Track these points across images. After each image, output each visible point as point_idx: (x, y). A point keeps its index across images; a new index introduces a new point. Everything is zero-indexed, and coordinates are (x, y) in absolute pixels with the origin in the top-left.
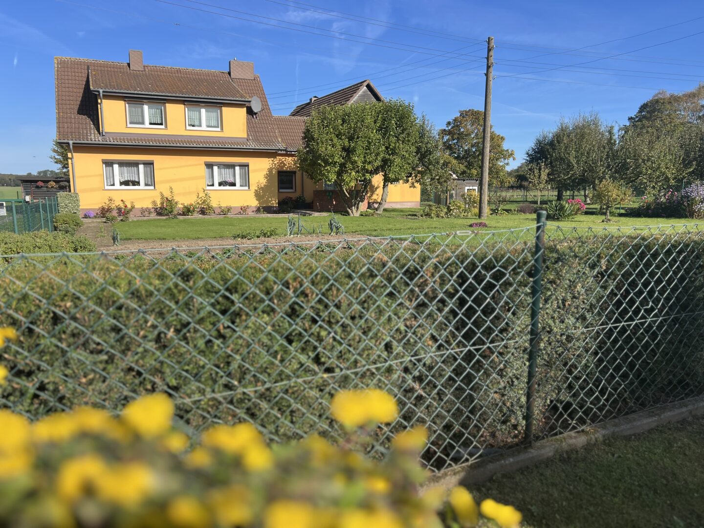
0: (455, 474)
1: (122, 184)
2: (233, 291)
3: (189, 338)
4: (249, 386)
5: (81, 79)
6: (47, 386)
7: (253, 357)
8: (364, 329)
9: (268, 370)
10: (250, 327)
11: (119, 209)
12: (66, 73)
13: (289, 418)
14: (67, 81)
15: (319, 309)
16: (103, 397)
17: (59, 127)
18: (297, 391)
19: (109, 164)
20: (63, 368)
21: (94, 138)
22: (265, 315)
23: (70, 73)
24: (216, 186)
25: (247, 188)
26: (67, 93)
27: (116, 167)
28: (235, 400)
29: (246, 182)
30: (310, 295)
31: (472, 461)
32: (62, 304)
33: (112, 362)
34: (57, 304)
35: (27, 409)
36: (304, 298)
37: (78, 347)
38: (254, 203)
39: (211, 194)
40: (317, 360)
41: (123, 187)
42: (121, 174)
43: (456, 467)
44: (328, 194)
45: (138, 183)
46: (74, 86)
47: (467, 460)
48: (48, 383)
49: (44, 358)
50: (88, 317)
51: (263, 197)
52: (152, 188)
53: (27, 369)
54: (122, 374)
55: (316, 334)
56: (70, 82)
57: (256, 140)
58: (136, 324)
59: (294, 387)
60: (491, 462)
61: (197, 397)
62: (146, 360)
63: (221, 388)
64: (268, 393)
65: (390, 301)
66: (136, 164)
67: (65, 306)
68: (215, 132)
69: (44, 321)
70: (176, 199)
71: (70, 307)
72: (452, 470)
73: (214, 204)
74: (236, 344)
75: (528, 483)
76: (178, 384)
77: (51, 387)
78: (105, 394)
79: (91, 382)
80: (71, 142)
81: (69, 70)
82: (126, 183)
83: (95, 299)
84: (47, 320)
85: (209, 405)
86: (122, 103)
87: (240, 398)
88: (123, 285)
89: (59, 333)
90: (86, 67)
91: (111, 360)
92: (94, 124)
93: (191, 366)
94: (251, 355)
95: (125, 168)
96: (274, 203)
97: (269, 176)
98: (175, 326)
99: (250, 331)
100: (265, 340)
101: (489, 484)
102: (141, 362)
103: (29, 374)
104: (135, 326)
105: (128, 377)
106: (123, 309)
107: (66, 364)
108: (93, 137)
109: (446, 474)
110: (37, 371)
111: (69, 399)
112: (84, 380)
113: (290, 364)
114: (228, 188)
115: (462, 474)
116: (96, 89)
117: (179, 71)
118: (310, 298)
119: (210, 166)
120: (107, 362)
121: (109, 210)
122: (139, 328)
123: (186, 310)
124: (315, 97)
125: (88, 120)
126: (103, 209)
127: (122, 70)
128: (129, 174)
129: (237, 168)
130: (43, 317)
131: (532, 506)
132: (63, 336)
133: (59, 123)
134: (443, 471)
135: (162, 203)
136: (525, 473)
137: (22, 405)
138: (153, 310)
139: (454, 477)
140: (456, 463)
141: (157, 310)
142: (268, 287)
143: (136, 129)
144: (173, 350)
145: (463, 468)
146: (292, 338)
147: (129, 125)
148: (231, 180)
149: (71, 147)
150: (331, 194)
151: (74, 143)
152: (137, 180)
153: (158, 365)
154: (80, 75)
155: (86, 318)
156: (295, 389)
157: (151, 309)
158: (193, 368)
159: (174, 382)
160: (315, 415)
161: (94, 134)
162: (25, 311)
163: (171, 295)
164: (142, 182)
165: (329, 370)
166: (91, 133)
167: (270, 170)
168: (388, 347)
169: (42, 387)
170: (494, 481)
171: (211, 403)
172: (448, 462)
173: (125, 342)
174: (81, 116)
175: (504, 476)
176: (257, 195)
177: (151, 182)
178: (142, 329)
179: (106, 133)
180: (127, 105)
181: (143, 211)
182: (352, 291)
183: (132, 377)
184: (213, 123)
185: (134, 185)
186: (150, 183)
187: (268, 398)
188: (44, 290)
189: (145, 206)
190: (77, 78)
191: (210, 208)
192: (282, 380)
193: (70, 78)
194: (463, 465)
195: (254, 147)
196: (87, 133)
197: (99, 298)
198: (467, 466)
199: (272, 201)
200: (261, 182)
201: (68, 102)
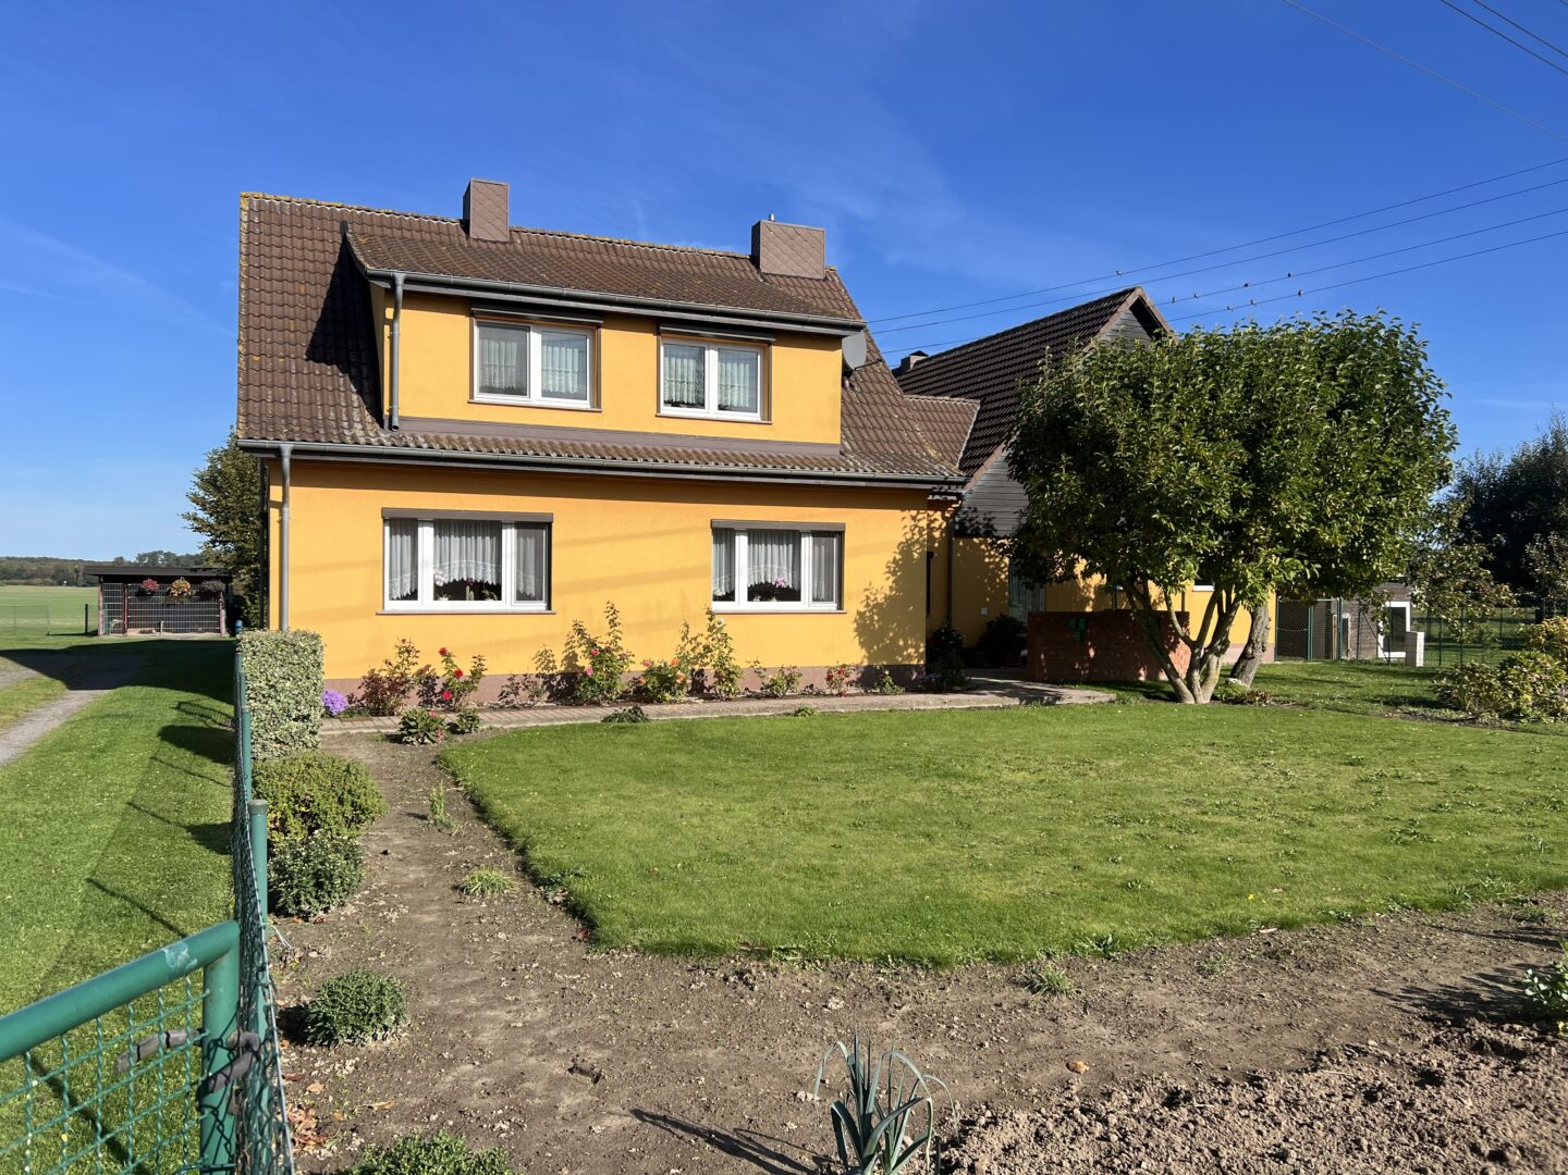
1: (439, 592)
5: (320, 256)
11: (427, 681)
12: (276, 240)
14: (276, 262)
17: (245, 400)
19: (404, 524)
21: (363, 434)
23: (287, 241)
24: (741, 602)
25: (832, 606)
26: (277, 298)
27: (426, 534)
29: (833, 587)
38: (854, 655)
39: (731, 627)
41: (445, 604)
42: (441, 559)
44: (1072, 623)
45: (495, 591)
46: (299, 276)
51: (883, 632)
52: (541, 606)
56: (289, 264)
57: (865, 453)
66: (491, 527)
68: (744, 427)
80: (287, 448)
81: (286, 231)
82: (453, 590)
86: (462, 321)
90: (337, 226)
92: (360, 392)
95: (455, 540)
96: (914, 653)
97: (902, 567)
108: (360, 433)
114: (774, 605)
116: (384, 271)
117: (610, 247)
119: (724, 534)
121: (398, 686)
124: (919, 353)
125: (343, 380)
126: (373, 681)
127: (445, 238)
128: (466, 557)
129: (807, 543)
133: (245, 385)
135: (571, 658)
143: (500, 411)
147: (479, 397)
148: (784, 579)
149: (286, 462)
150: (1082, 625)
151: (295, 451)
152: (490, 579)
154: (319, 245)
161: (362, 421)
164: (509, 588)
166: (350, 421)
167: (906, 548)
174: (317, 367)
176: (865, 630)
177: (540, 587)
179: (402, 419)
180: (476, 330)
181: (511, 695)
184: (738, 396)
185: (480, 597)
186: (531, 590)
189: (519, 670)
190: (310, 255)
191: (726, 675)
193: (287, 252)
195: (870, 475)
196: (338, 420)
199: (906, 647)
200: (876, 586)
201: (278, 323)
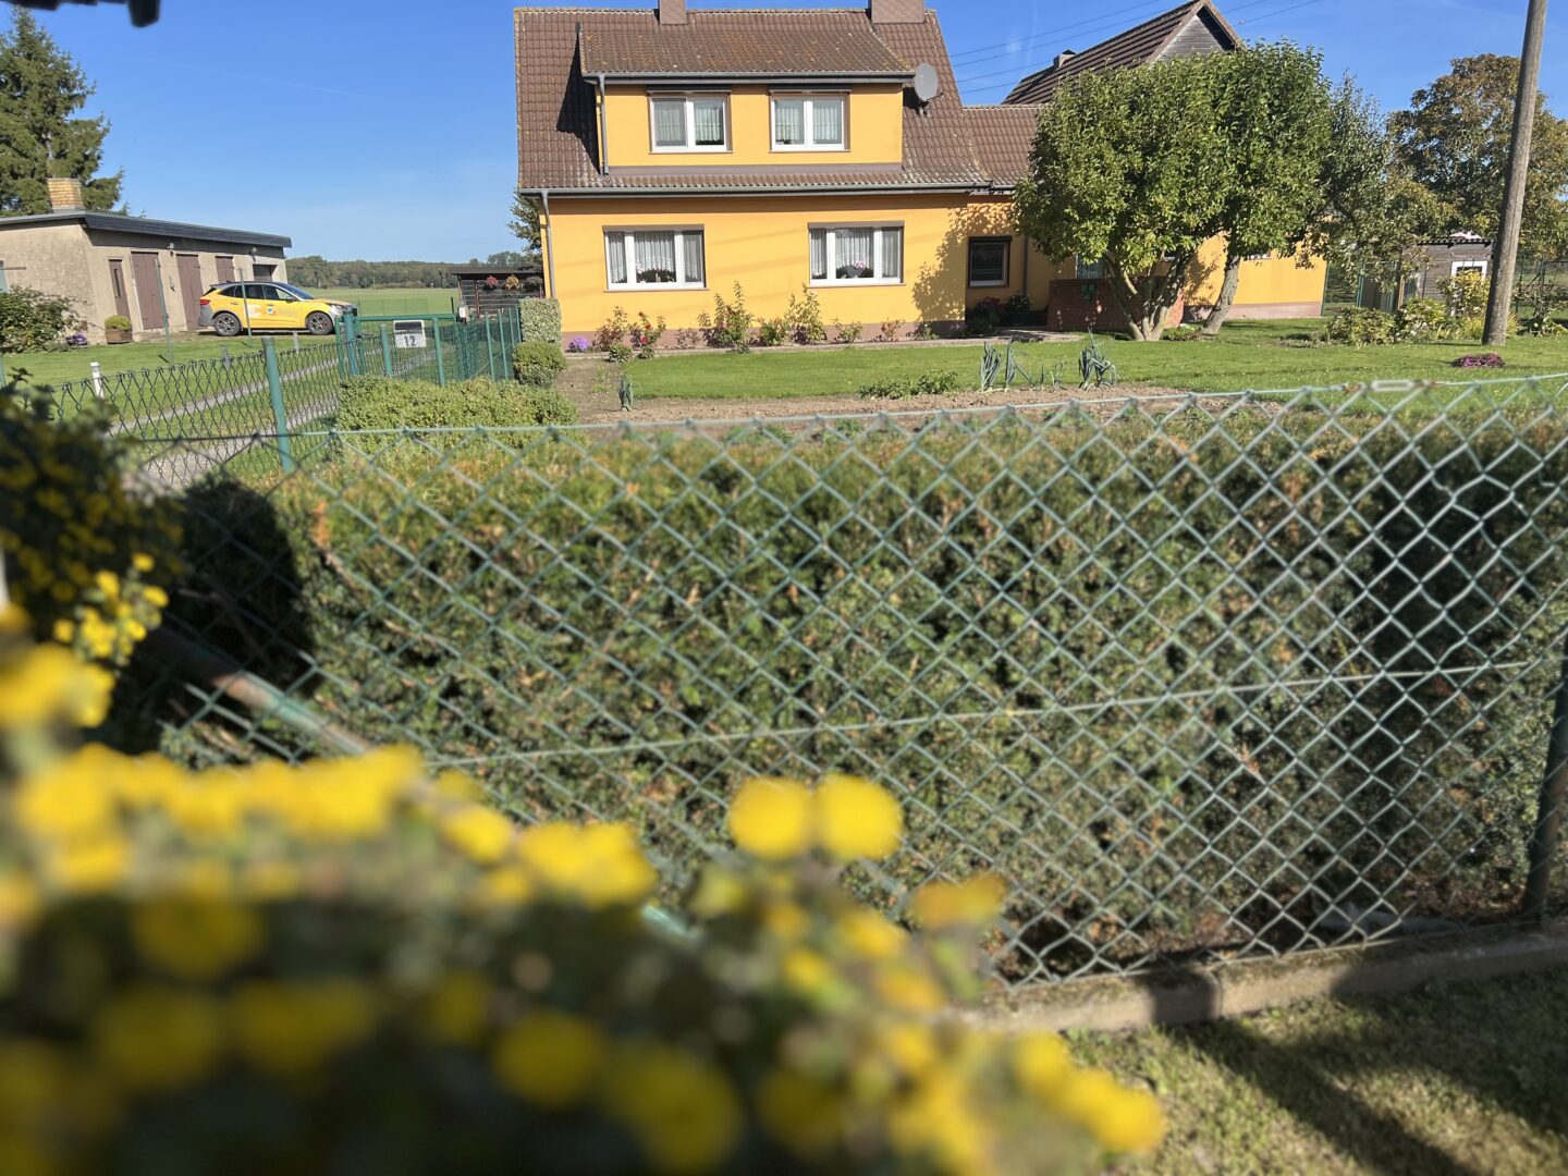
0: (1322, 965)
1: (640, 277)
2: (820, 515)
3: (728, 611)
4: (850, 719)
5: (563, 52)
6: (463, 687)
7: (859, 659)
8: (1116, 614)
9: (890, 690)
10: (854, 596)
11: (636, 333)
12: (536, 44)
13: (933, 796)
14: (537, 61)
15: (1010, 564)
16: (563, 717)
17: (522, 162)
18: (952, 740)
19: (615, 235)
20: (489, 655)
21: (590, 182)
22: (887, 572)
23: (543, 44)
24: (832, 279)
25: (896, 280)
26: (538, 88)
27: (629, 240)
28: (819, 746)
29: (896, 268)
30: (988, 530)
31: (1370, 941)
32: (486, 529)
33: (580, 650)
34: (477, 528)
35: (429, 726)
36: (976, 536)
37: (518, 616)
38: (912, 315)
39: (820, 297)
40: (1001, 675)
41: (644, 285)
42: (640, 256)
43: (1329, 951)
44: (1084, 288)
45: (672, 276)
46: (551, 69)
47: (1358, 938)
48: (464, 682)
49: (455, 634)
50: (535, 557)
51: (934, 297)
52: (700, 285)
53: (426, 653)
54: (598, 675)
55: (999, 618)
56: (544, 61)
57: (923, 166)
58: (624, 575)
59: (945, 730)
60: (1423, 950)
61: (741, 732)
62: (643, 650)
63: (791, 719)
64: (888, 738)
65: (1188, 551)
66: (667, 234)
67: (492, 533)
68: (833, 155)
69: (455, 560)
70: (748, 309)
71: (501, 535)
72: (1316, 957)
73: (825, 319)
74: (824, 630)
75: (1518, 1013)
76: (704, 701)
77: (469, 689)
78: (567, 711)
79: (540, 686)
80: (545, 192)
81: (542, 35)
82: (648, 276)
83: (546, 521)
84: (460, 559)
85: (765, 751)
86: (641, 100)
87: (830, 743)
88: (599, 496)
89: (482, 585)
90: (574, 26)
91: (576, 647)
92: (588, 150)
93: (732, 668)
94: (854, 655)
95: (648, 244)
96: (957, 313)
97: (948, 251)
98: (701, 583)
99: (852, 603)
100: (885, 624)
101: (1410, 1001)
102: (633, 653)
103: (431, 661)
104: (623, 581)
105: (609, 682)
106: (600, 545)
107: (496, 648)
109: (1299, 964)
110: (444, 658)
111: (501, 715)
112: (527, 681)
113: (939, 681)
114: (856, 281)
115: (1342, 969)
116: (592, 74)
118: (988, 536)
119: (818, 232)
120: (570, 649)
121: (617, 335)
122: (629, 584)
123: (726, 552)
124: (1068, 52)
125: (578, 143)
126: (605, 332)
127: (643, 26)
128: (654, 255)
129: (878, 236)
130: (453, 554)
131: (1518, 1066)
132: (489, 593)
133: (522, 151)
134: (1290, 955)
135: (720, 320)
136: (1515, 988)
137: (422, 719)
138: (658, 549)
139: (1319, 972)
140: (1328, 942)
141: (665, 549)
142: (895, 509)
143: (669, 157)
144: (696, 632)
145: (1346, 957)
146: (946, 623)
147: (656, 149)
148: (864, 263)
149: (546, 201)
150: (1092, 288)
151: (550, 194)
152: (670, 269)
153: (666, 662)
154: (562, 44)
155: (530, 559)
156: (949, 734)
157: (653, 546)
158: (736, 674)
159: (696, 699)
160: (993, 794)
161: (589, 171)
162: (421, 541)
163: (693, 518)
164: (680, 274)
165: (1028, 700)
166: (581, 171)
167: (952, 236)
168: (1175, 657)
169: (453, 690)
170: (1427, 996)
171: (769, 747)
172: (1307, 936)
173: (603, 611)
174: (563, 136)
175: (1455, 987)
176: (920, 297)
177: (698, 274)
178: (636, 587)
179: (610, 168)
180: (652, 104)
181: (683, 337)
182: (1090, 525)
183: (615, 682)
184: (829, 133)
185: (664, 280)
186: (695, 275)
187: (888, 749)
188: (456, 499)
189: (686, 327)
190: (557, 52)
191: (816, 328)
192: (920, 713)
193: (543, 52)
194: (1349, 947)
195: (916, 185)
196: (575, 171)
197: (554, 520)
198: (1358, 951)
199: (952, 308)
200: (929, 264)
201: (539, 106)
